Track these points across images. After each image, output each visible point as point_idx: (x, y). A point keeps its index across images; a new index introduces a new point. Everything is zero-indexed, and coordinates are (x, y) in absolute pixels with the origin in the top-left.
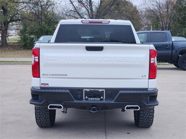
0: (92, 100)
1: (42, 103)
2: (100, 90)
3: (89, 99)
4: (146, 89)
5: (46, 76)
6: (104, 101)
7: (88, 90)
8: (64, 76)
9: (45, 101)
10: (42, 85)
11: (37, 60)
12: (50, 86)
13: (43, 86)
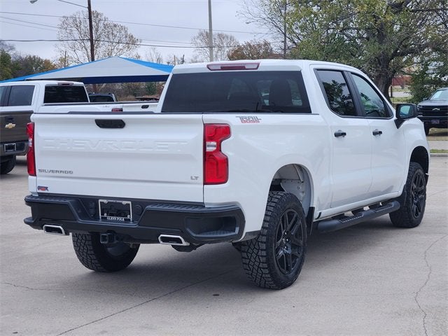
0: (113, 221)
2: (124, 203)
3: (109, 218)
5: (44, 174)
6: (131, 225)
7: (105, 201)
10: (39, 189)
12: (50, 191)
13: (40, 191)
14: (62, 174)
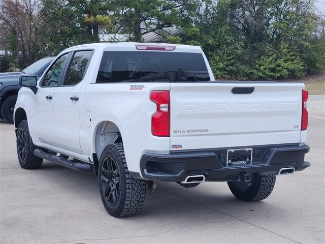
0: (237, 165)
1: (178, 175)
2: (247, 150)
3: (234, 163)
4: (297, 145)
5: (180, 134)
6: (251, 165)
7: (233, 151)
8: (204, 132)
9: (182, 171)
10: (172, 148)
11: (166, 110)
12: (184, 148)
13: (174, 149)
14: (198, 133)
